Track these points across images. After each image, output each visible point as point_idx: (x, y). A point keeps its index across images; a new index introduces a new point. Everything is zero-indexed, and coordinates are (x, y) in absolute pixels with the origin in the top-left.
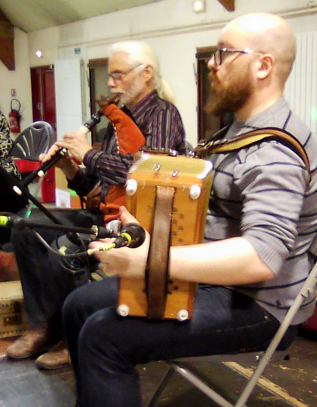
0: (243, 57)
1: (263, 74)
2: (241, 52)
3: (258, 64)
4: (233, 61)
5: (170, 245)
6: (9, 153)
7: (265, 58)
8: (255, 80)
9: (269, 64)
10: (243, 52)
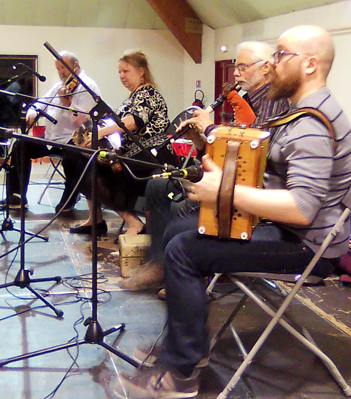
0: (296, 58)
1: (310, 71)
2: (294, 54)
3: (307, 64)
4: (288, 61)
5: (234, 184)
6: (165, 130)
7: (311, 59)
8: (304, 75)
9: (315, 63)
10: (295, 55)
